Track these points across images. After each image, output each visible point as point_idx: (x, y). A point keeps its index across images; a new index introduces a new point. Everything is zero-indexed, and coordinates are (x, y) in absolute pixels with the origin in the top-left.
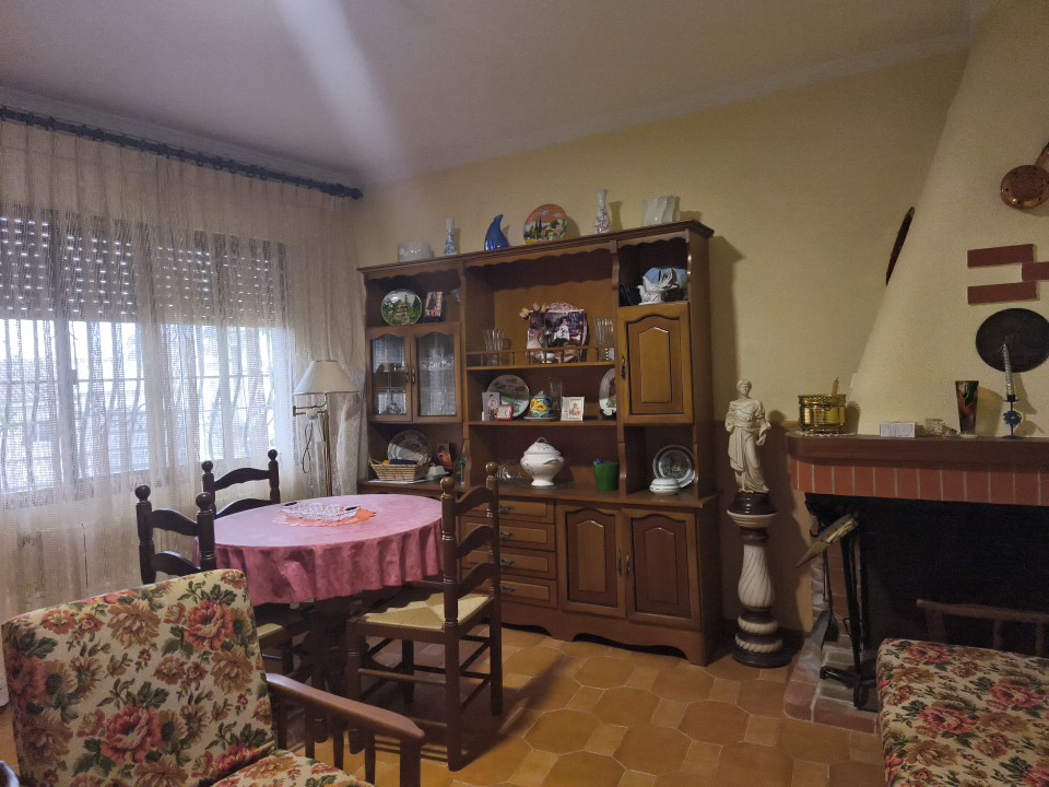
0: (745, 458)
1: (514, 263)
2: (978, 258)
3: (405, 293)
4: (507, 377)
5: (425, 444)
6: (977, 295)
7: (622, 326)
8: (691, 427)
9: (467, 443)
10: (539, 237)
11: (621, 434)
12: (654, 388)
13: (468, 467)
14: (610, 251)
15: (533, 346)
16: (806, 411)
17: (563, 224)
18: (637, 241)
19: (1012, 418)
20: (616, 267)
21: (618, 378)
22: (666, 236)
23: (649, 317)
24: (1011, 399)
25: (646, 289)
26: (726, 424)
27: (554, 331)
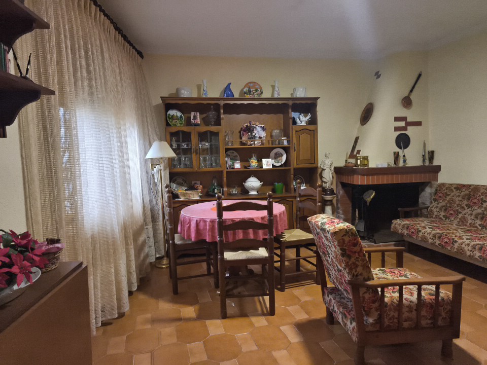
0: (330, 178)
1: (247, 104)
2: (397, 119)
3: (176, 111)
4: (231, 151)
5: (185, 182)
6: (397, 129)
7: (294, 132)
8: (316, 168)
9: (225, 179)
10: (250, 94)
11: (292, 172)
12: (305, 155)
13: (225, 189)
14: (289, 105)
15: (244, 139)
16: (359, 161)
17: (260, 91)
18: (298, 102)
19: (405, 161)
20: (290, 110)
21: (292, 150)
22: (309, 102)
23: (303, 130)
24: (404, 156)
25: (300, 120)
26: (322, 167)
27: (251, 133)
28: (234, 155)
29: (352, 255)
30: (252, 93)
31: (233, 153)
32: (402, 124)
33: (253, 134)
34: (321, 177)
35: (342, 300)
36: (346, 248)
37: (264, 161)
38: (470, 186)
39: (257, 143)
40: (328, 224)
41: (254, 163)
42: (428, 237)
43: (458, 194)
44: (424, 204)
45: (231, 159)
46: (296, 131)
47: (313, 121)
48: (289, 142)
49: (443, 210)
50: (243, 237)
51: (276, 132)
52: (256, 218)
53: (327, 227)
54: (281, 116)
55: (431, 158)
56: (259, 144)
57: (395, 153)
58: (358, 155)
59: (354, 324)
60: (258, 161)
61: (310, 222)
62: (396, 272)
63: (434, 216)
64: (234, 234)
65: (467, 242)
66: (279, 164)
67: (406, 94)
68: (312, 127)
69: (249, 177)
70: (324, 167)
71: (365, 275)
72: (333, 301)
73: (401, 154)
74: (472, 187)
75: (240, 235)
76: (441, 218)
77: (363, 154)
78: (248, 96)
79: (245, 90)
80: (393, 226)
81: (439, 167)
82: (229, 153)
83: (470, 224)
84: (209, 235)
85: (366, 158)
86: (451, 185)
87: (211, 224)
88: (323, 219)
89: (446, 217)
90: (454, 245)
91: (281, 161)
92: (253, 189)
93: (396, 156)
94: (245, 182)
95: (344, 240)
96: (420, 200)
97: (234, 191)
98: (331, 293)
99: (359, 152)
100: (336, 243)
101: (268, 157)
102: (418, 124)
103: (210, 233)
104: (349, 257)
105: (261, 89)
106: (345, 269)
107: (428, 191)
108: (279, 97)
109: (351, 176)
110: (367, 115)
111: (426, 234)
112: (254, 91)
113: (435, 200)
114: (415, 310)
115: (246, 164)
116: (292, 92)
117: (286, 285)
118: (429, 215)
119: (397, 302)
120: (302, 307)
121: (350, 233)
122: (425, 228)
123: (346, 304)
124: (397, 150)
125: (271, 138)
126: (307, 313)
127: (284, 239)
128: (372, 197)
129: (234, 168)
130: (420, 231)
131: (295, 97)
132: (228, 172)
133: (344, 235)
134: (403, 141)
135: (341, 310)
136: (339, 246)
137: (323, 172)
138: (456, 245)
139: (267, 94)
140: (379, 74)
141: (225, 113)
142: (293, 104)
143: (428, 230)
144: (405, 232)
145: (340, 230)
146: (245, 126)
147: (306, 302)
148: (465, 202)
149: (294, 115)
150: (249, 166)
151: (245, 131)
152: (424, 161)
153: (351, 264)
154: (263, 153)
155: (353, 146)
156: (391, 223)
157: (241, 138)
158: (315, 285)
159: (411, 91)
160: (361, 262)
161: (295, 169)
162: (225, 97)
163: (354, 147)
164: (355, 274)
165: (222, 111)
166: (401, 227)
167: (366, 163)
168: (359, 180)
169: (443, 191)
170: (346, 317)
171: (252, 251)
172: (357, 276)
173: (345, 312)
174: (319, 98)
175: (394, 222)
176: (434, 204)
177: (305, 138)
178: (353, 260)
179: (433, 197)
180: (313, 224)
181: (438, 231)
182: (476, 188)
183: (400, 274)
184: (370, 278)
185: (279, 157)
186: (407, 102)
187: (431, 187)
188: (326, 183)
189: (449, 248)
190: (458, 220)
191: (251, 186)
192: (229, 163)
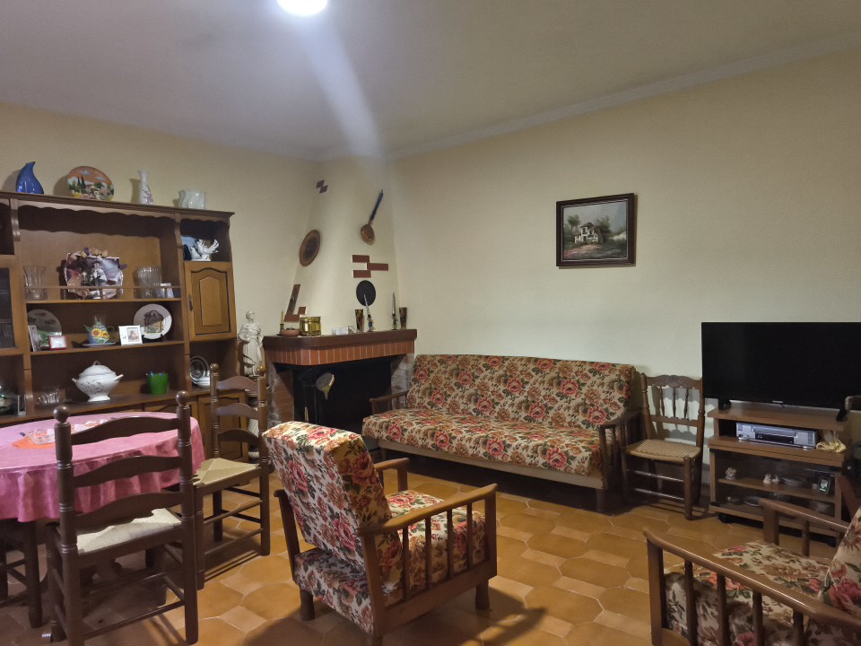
2: (357, 259)
4: (40, 311)
6: (357, 274)
7: (188, 274)
8: (234, 339)
9: (28, 374)
10: (84, 192)
11: (187, 349)
12: (211, 316)
13: (29, 396)
14: (173, 221)
15: (73, 284)
16: (306, 326)
17: (109, 187)
18: (193, 217)
19: (371, 324)
20: (177, 232)
21: (185, 309)
22: (215, 219)
23: (204, 270)
24: (369, 316)
25: (197, 250)
26: (242, 337)
27: (90, 273)
28: (46, 318)
29: (360, 484)
30: (87, 190)
31: (43, 314)
32: (363, 266)
33: (95, 275)
34: (242, 356)
35: (334, 568)
36: (352, 474)
37: (124, 331)
38: (457, 356)
39: (107, 293)
40: (313, 437)
41: (99, 335)
42: (417, 436)
43: (443, 370)
44: (398, 388)
45: (38, 328)
46: (192, 272)
47: (223, 255)
48: (177, 292)
49: (427, 394)
50: (117, 494)
51: (145, 272)
52: (145, 448)
53: (313, 443)
54: (156, 241)
55: (404, 320)
56: (109, 296)
57: (357, 311)
58: (301, 316)
59: (366, 602)
60: (109, 330)
61: (270, 440)
62: (404, 499)
63: (416, 405)
64: (95, 495)
65: (467, 436)
66: (156, 336)
67: (366, 222)
68: (221, 266)
69: (90, 365)
70: (246, 337)
71: (381, 514)
72: (317, 575)
73: (365, 314)
74: (459, 358)
75: (109, 492)
76: (425, 407)
77: (310, 313)
78: (79, 195)
79: (70, 181)
80: (364, 427)
81: (414, 332)
82: (33, 314)
83: (462, 410)
84: (25, 506)
85: (317, 321)
86: (434, 356)
87: (30, 479)
88: (298, 430)
89: (432, 405)
90: (451, 443)
91: (161, 330)
92: (100, 390)
93: (359, 315)
94: (77, 377)
95: (347, 461)
96: (392, 383)
97: (51, 399)
98: (311, 562)
99: (302, 310)
100: (335, 469)
101: (132, 323)
102: (384, 267)
103: (30, 502)
104: (357, 488)
105: (109, 183)
106: (350, 510)
107: (403, 368)
108: (151, 204)
109: (293, 351)
110: (310, 249)
111: (414, 434)
112: (93, 187)
113: (415, 381)
114: (446, 550)
115: (79, 338)
116: (177, 197)
117: (206, 573)
118: (409, 405)
119: (423, 545)
120: (248, 608)
121: (356, 446)
122: (412, 425)
123: (342, 573)
124: (360, 306)
125: (136, 285)
126: (261, 614)
127: (198, 482)
128: (330, 384)
129: (49, 349)
130: (406, 430)
131: (184, 206)
132: (34, 359)
133: (348, 452)
134: (366, 293)
135: (337, 585)
136: (340, 473)
137: (245, 346)
138: (455, 443)
139: (122, 195)
140: (325, 185)
141: (22, 226)
142: (182, 220)
143: (417, 427)
144: (384, 434)
145: (341, 445)
146: (76, 258)
147: (251, 594)
148: (454, 380)
149: (187, 241)
150: (87, 342)
151: (73, 268)
152: (395, 323)
153: (360, 501)
154: (119, 314)
155: (291, 300)
156: (362, 423)
157: (63, 282)
158: (259, 557)
159: (372, 217)
160: (374, 493)
161: (193, 344)
162: (19, 191)
163: (293, 302)
164: (367, 515)
165: (15, 222)
166: (377, 428)
167: (317, 329)
168: (308, 358)
169: (424, 366)
170: (347, 594)
171: (136, 521)
172: (369, 517)
173: (346, 588)
174: (233, 213)
175: (366, 420)
176: (415, 387)
177: (209, 286)
178: (362, 492)
179: (413, 377)
180: (280, 443)
181: (429, 426)
182: (465, 360)
183: (410, 500)
184: (387, 517)
185: (156, 321)
186: (367, 234)
187: (407, 362)
188: (249, 366)
189: (446, 449)
190: (448, 406)
191: (95, 383)
192: (36, 337)
